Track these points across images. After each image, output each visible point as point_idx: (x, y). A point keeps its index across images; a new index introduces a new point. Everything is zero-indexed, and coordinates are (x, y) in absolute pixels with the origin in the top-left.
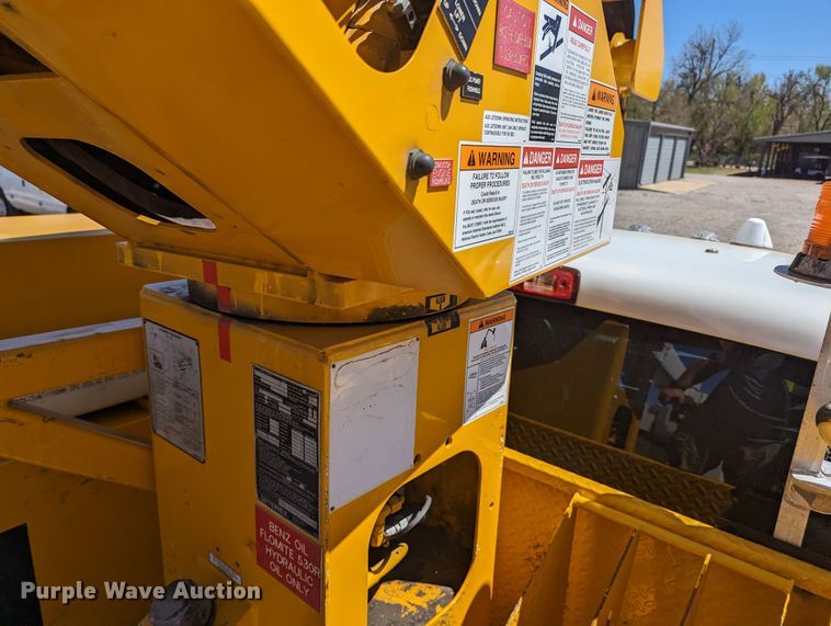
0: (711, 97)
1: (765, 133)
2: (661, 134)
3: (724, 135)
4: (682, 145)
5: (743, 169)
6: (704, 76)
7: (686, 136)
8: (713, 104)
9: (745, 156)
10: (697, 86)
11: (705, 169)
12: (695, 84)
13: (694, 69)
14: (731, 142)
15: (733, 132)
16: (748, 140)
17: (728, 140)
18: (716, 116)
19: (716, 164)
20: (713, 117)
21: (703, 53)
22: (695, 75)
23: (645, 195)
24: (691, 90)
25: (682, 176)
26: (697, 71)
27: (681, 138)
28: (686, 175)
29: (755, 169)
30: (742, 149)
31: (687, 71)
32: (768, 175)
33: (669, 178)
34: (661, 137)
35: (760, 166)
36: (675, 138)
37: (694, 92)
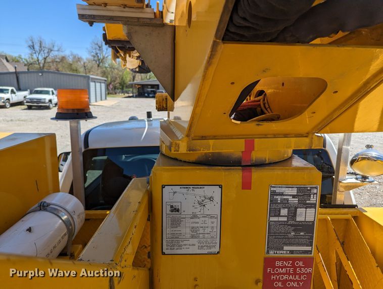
0: (107, 65)
1: (130, 81)
2: (94, 80)
3: (115, 81)
4: (103, 85)
5: (127, 95)
6: (102, 57)
7: (104, 82)
8: (108, 69)
9: (125, 89)
10: (100, 61)
11: (112, 95)
12: (99, 60)
13: (97, 54)
14: (118, 84)
15: (118, 81)
16: (124, 83)
17: (117, 83)
18: (110, 73)
19: (116, 93)
20: (109, 74)
21: (100, 47)
22: (98, 56)
23: (95, 108)
24: (98, 63)
25: (106, 99)
26: (99, 55)
27: (103, 83)
28: (107, 98)
29: (131, 95)
30: (123, 87)
31: (95, 55)
32: (136, 97)
33: (101, 100)
34: (95, 82)
35: (133, 93)
36: (100, 82)
37: (99, 63)
